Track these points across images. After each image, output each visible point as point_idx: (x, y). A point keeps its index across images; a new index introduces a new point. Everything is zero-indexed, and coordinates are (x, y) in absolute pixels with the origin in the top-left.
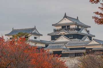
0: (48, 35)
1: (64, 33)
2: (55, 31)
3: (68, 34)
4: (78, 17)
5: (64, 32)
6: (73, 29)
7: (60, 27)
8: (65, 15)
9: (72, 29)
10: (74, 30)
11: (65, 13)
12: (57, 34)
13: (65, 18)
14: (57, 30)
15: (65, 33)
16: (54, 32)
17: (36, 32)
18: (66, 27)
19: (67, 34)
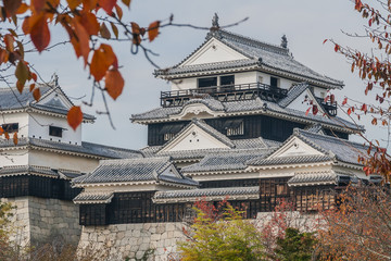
0: (134, 119)
1: (205, 113)
2: (169, 100)
3: (222, 114)
4: (284, 39)
5: (204, 108)
6: (249, 91)
7: (192, 85)
8: (216, 23)
9: (241, 93)
10: (253, 98)
11: (217, 18)
12: (172, 118)
13: (215, 42)
14: (178, 98)
15: (209, 111)
16: (164, 106)
17: (58, 103)
18: (215, 83)
19: (215, 115)
